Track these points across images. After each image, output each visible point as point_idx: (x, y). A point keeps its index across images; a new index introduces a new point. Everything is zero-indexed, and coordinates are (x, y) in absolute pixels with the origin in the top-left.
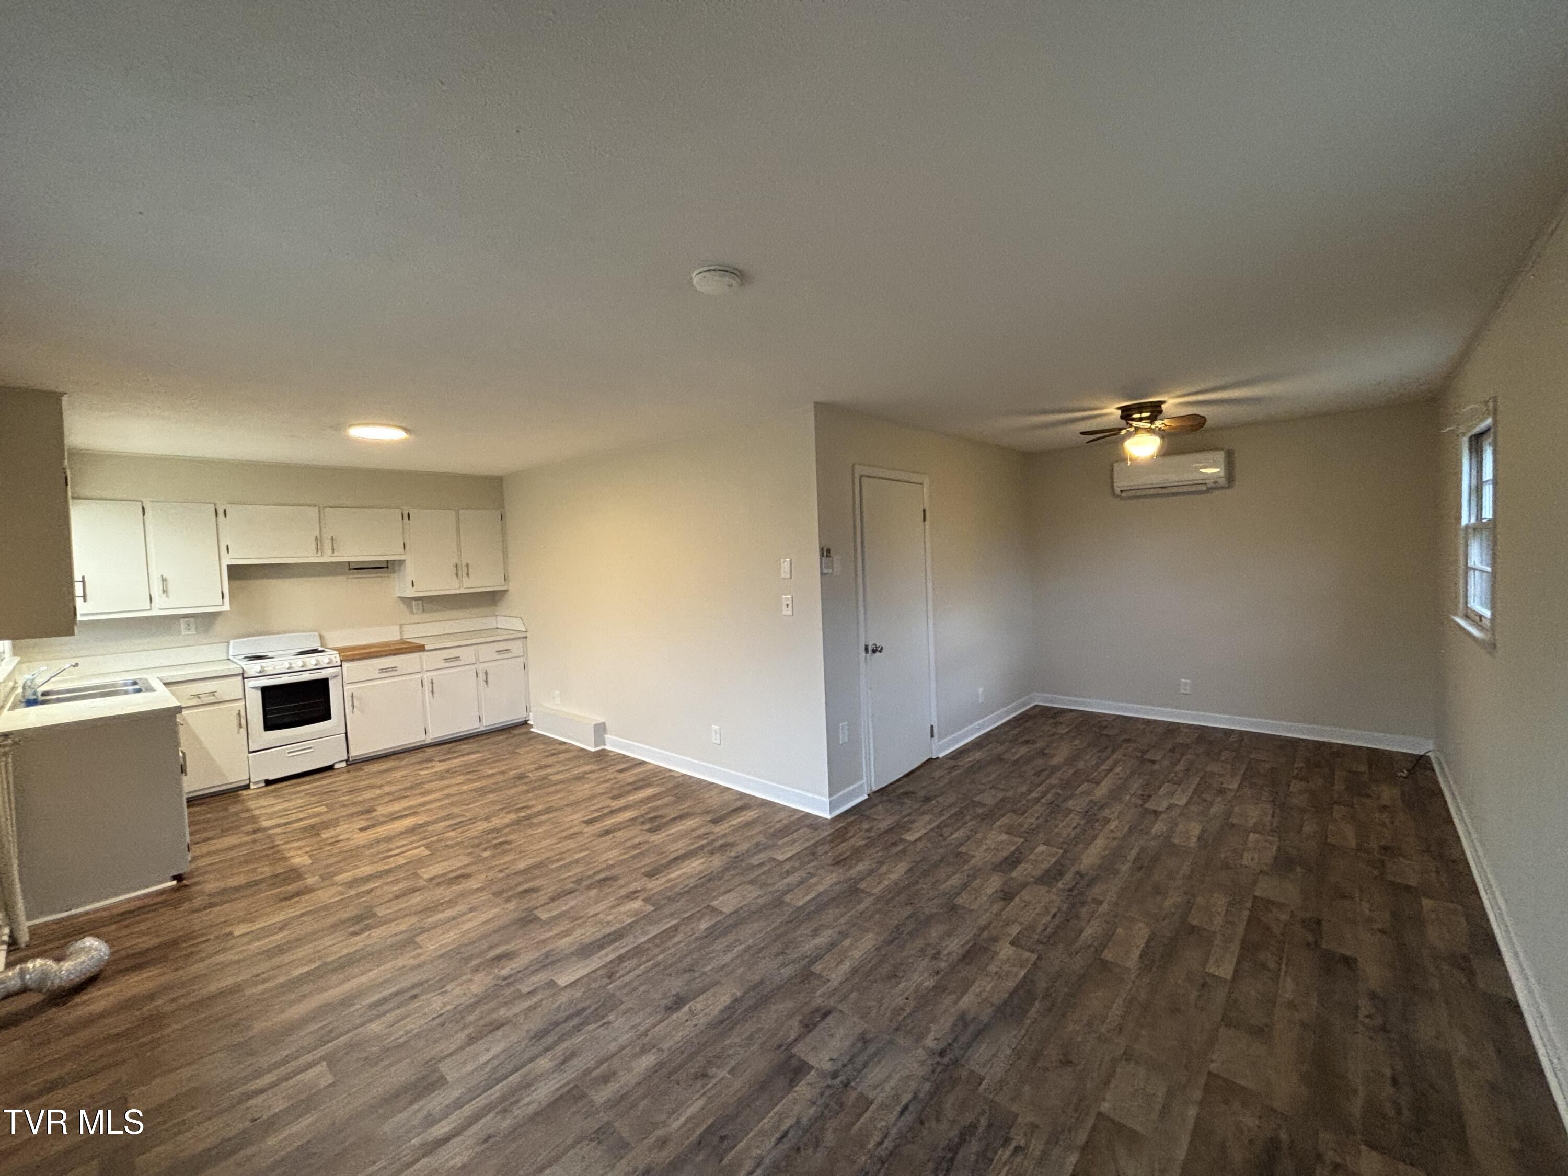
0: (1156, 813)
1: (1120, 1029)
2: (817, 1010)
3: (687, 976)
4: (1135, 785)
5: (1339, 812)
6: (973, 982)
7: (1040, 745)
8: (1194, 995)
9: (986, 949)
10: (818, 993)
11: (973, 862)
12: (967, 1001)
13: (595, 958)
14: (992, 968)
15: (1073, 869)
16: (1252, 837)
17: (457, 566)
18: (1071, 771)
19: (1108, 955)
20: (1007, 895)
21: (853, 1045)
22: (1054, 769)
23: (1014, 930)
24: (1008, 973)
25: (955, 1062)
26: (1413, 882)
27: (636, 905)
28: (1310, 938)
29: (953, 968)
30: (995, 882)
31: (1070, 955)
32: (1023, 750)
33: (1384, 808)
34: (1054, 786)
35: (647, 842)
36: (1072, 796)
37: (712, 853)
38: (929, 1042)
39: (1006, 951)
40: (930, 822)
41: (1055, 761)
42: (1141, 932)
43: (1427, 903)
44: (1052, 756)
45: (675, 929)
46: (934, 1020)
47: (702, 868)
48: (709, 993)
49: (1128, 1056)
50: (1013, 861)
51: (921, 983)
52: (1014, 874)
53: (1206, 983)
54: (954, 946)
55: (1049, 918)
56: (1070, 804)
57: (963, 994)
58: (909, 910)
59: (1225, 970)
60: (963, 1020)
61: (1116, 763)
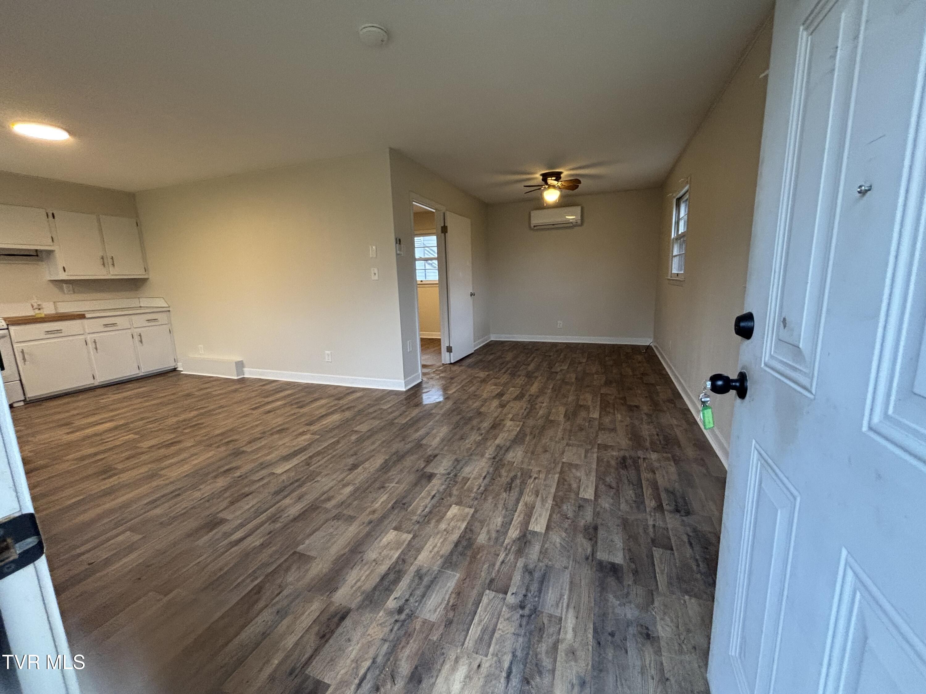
0: (557, 373)
1: (563, 438)
2: (430, 456)
3: (355, 457)
4: (545, 364)
5: (624, 365)
6: (499, 435)
7: (499, 354)
8: (587, 424)
9: (500, 424)
10: (428, 450)
11: (483, 397)
12: (497, 442)
13: (295, 459)
14: (506, 429)
15: (528, 393)
16: (595, 376)
17: (103, 258)
18: (515, 362)
19: (552, 418)
20: (503, 406)
21: (454, 463)
22: (508, 362)
23: (510, 416)
24: (513, 430)
25: (501, 460)
26: (653, 382)
27: (308, 436)
28: (623, 402)
29: (488, 432)
30: (495, 403)
31: (536, 420)
32: (491, 357)
33: (639, 362)
34: (510, 368)
35: (299, 412)
36: (519, 370)
37: (343, 411)
38: (487, 456)
39: (509, 423)
40: (457, 386)
41: (507, 359)
42: (562, 410)
43: (658, 387)
44: (505, 358)
45: (338, 442)
46: (487, 449)
47: (340, 418)
48: (371, 459)
49: (568, 445)
50: (500, 395)
51: (475, 439)
52: (503, 399)
53: (591, 420)
54: (486, 425)
55: (523, 411)
56: (519, 373)
57: (496, 439)
58: (459, 417)
59: (596, 415)
60: (499, 446)
61: (534, 358)
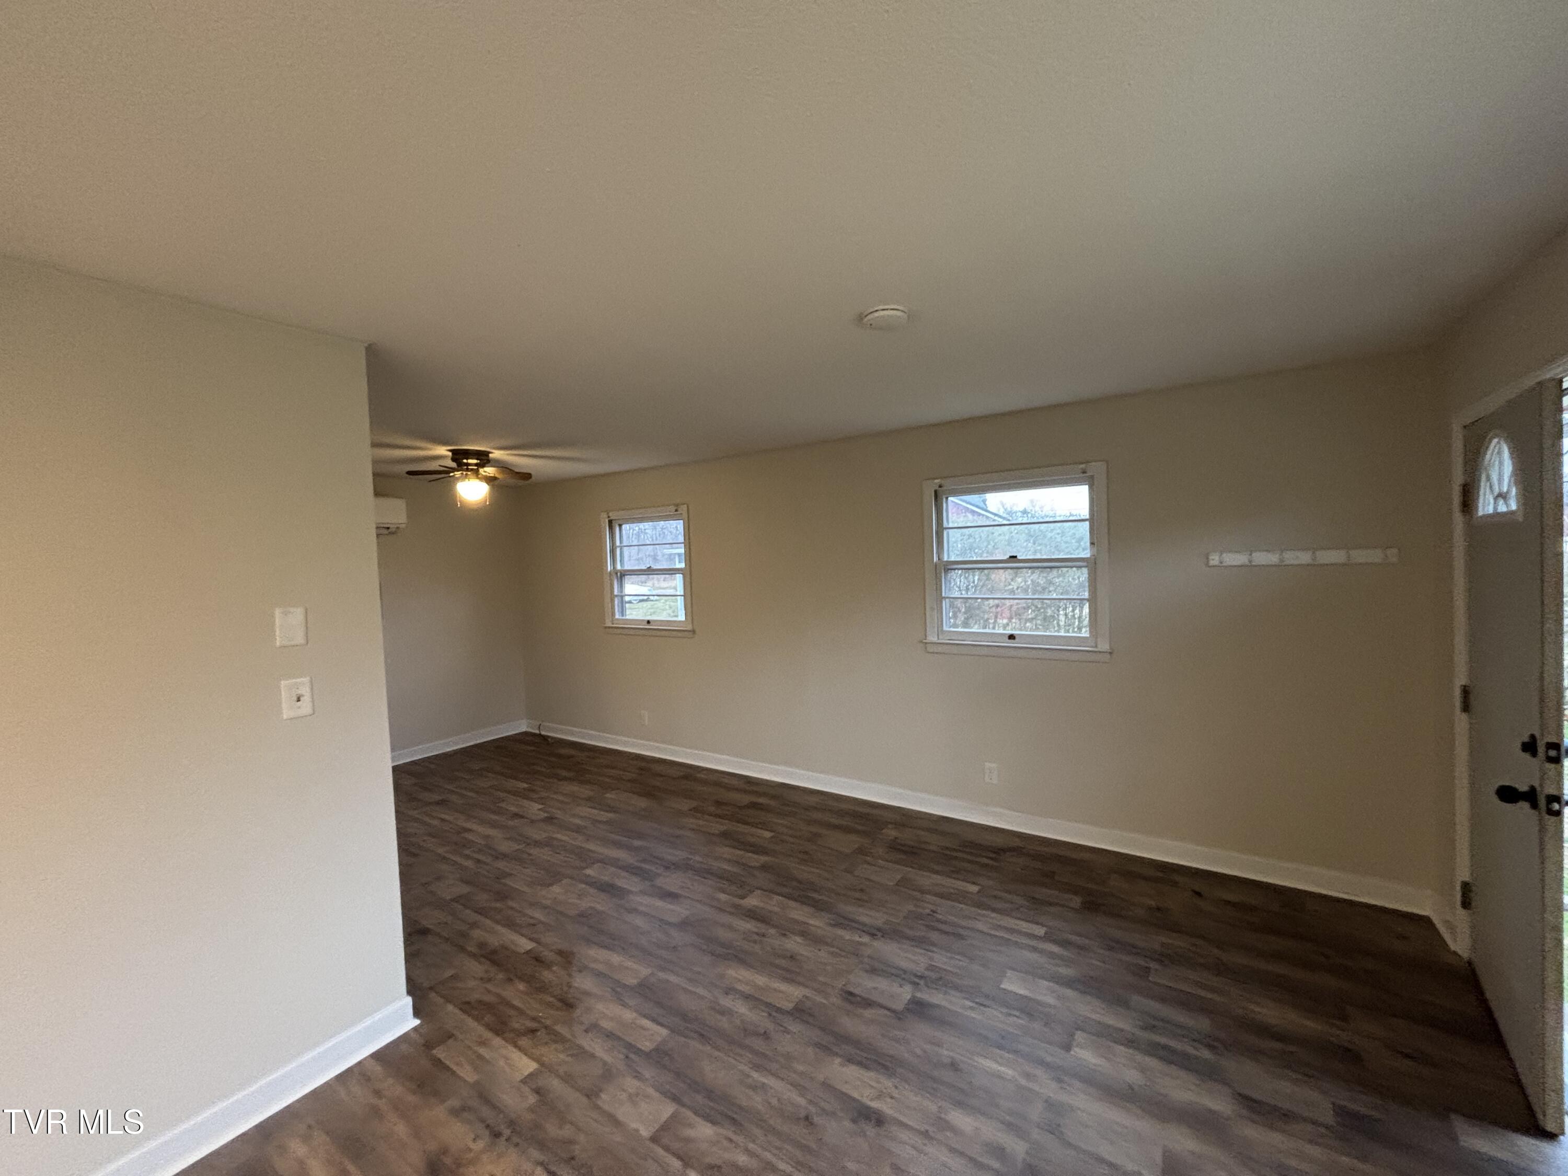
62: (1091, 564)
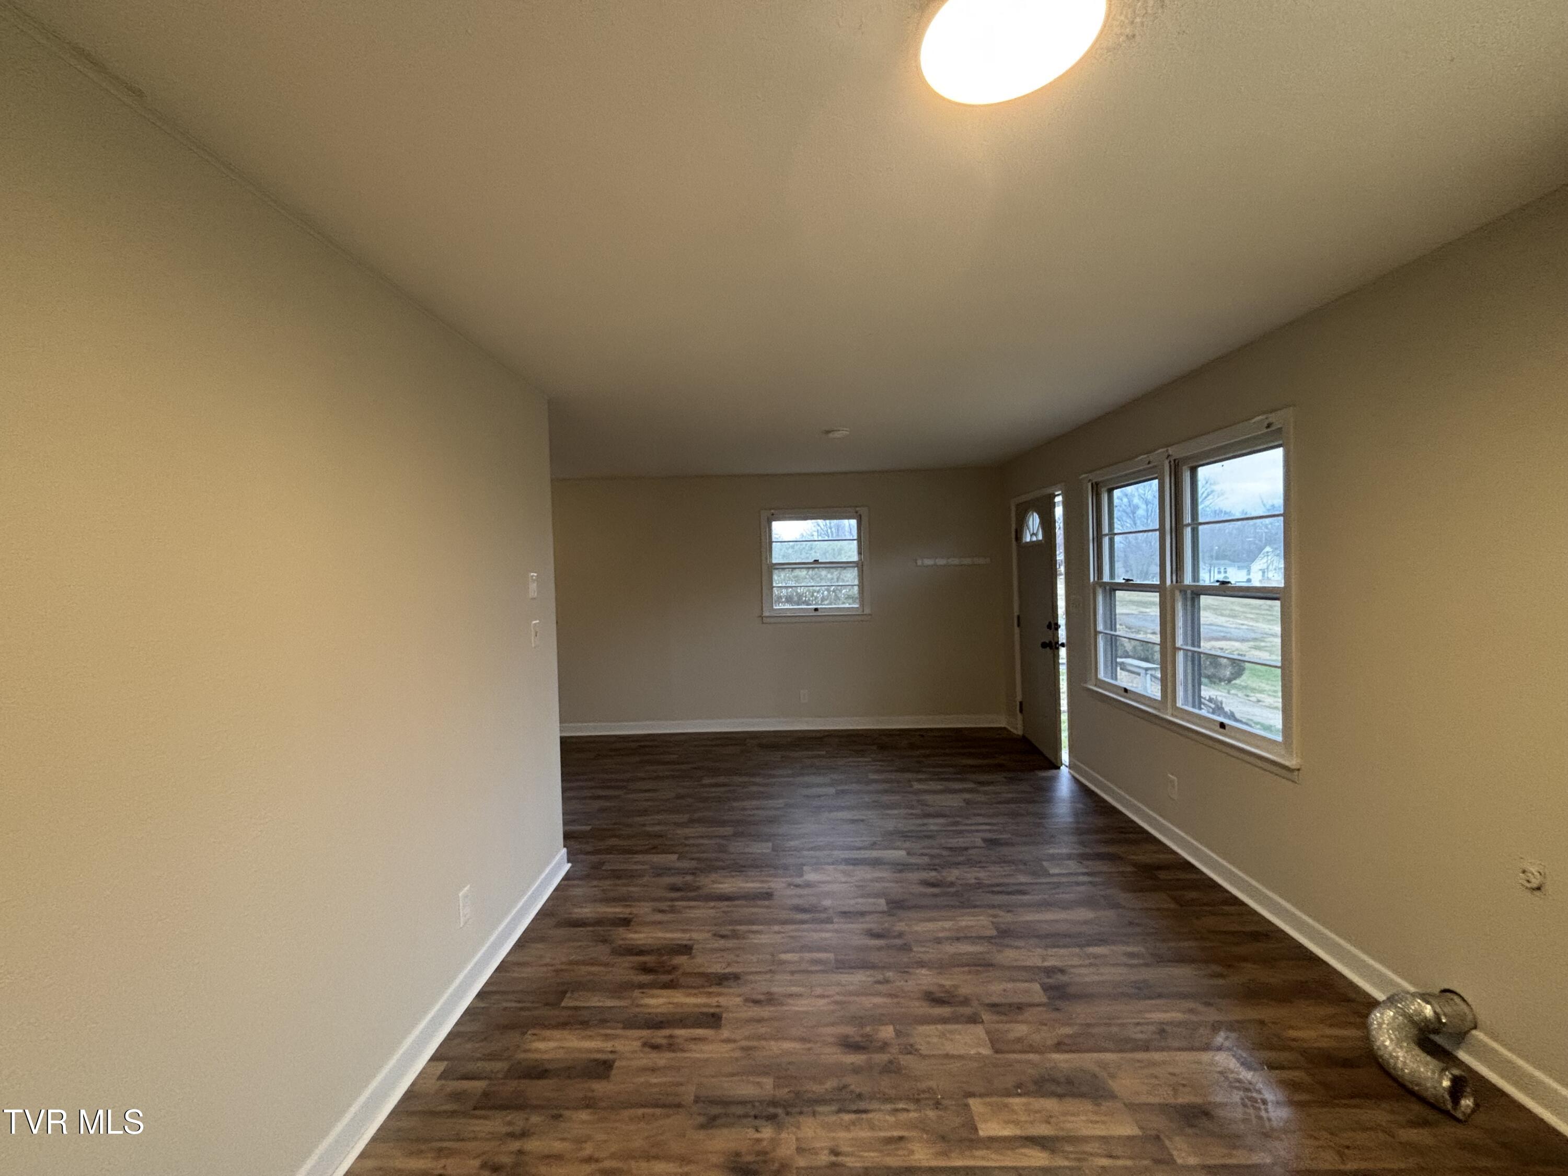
62: (859, 565)
